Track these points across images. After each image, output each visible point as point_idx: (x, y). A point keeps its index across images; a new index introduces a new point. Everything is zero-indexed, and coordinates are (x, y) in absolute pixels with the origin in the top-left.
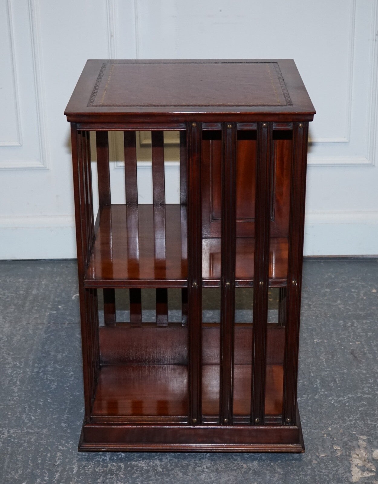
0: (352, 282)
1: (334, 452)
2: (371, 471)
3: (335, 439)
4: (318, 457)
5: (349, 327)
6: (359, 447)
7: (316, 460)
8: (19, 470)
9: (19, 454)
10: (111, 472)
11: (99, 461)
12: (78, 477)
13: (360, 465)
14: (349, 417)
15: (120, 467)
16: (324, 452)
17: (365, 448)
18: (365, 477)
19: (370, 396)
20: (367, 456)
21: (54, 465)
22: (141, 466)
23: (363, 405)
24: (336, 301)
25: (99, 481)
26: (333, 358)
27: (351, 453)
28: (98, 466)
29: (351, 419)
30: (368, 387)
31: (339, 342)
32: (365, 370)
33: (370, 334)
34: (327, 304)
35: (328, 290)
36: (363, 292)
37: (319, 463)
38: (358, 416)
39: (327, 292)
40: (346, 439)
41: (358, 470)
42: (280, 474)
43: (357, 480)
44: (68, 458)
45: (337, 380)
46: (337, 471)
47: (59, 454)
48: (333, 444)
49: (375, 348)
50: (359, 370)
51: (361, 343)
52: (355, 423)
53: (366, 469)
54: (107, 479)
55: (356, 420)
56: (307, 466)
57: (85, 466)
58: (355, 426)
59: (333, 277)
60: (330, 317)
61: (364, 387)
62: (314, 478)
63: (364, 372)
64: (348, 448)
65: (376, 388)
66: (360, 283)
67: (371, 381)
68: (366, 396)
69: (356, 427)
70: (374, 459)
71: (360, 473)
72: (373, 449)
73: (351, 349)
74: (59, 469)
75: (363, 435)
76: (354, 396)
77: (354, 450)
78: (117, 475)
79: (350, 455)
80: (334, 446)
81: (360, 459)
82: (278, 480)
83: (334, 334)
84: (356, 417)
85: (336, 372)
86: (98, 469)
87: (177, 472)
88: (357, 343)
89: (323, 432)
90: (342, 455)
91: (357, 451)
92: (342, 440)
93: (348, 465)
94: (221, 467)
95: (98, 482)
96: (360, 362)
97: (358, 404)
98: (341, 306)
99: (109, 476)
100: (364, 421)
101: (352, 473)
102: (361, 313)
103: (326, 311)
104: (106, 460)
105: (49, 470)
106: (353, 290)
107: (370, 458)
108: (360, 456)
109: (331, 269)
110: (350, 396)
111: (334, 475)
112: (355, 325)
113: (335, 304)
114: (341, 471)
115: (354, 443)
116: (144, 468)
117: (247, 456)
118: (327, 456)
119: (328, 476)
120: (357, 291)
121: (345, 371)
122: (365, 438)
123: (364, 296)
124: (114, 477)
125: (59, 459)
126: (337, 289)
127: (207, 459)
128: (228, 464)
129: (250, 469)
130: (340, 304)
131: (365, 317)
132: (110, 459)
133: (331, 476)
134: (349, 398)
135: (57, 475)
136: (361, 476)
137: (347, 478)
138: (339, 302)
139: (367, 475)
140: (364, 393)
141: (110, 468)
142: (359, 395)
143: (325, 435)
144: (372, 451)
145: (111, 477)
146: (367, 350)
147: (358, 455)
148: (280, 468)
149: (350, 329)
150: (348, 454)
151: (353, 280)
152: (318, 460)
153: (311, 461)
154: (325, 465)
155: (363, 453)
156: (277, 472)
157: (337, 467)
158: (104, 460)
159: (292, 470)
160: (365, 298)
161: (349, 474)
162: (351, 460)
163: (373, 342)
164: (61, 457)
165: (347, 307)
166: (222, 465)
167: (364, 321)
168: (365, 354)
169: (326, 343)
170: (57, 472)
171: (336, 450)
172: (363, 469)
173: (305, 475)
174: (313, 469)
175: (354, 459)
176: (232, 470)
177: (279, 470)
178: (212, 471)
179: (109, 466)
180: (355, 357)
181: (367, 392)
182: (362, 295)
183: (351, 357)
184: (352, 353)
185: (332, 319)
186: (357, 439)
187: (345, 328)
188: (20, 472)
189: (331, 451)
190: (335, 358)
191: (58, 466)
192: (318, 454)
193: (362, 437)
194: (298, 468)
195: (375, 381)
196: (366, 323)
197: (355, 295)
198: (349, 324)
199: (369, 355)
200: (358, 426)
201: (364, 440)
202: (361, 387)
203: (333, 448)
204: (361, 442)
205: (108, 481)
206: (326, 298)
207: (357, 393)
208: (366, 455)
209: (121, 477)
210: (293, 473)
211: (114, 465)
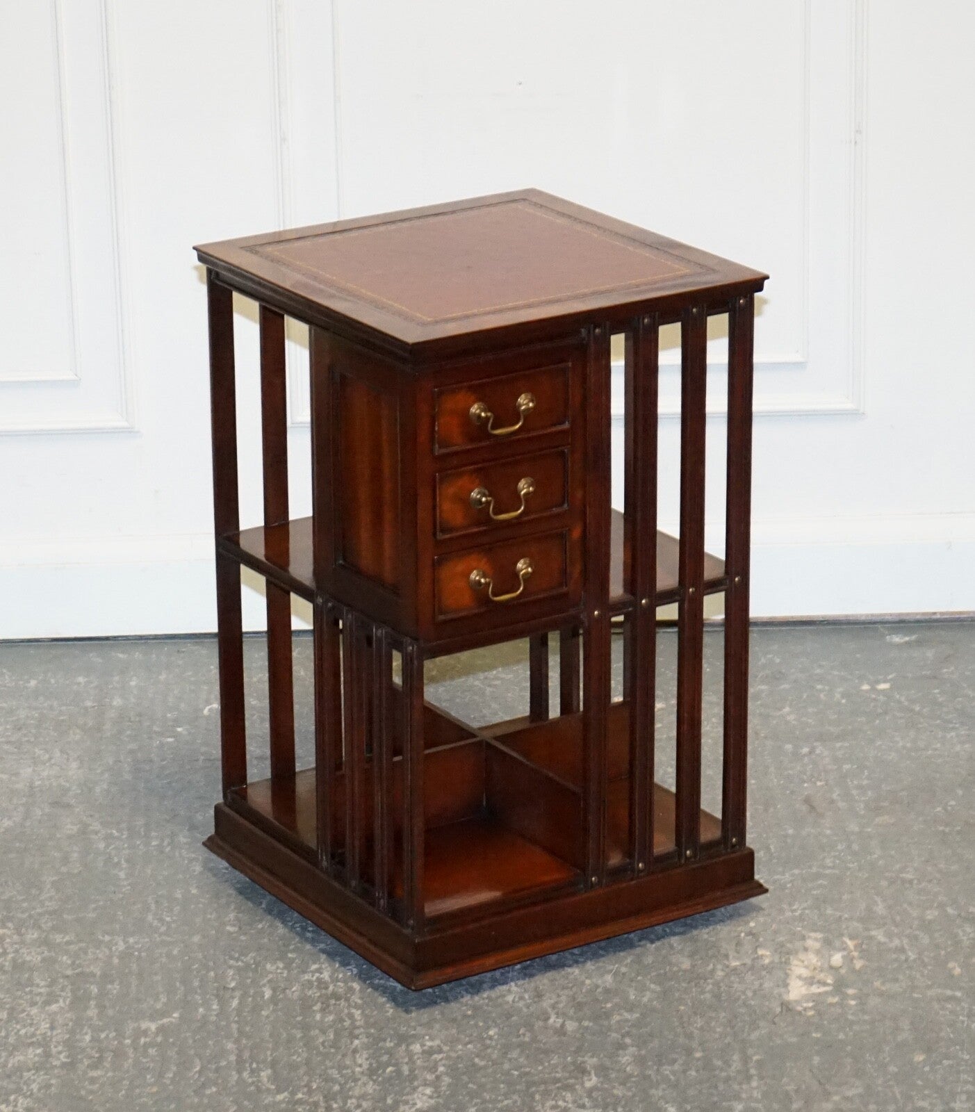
0: (818, 671)
1: (758, 958)
2: (825, 984)
3: (761, 939)
4: (728, 967)
5: (805, 755)
6: (806, 949)
7: (723, 970)
8: (161, 996)
9: (156, 974)
10: (336, 996)
11: (310, 982)
12: (276, 1004)
13: (805, 976)
14: (790, 904)
15: (351, 990)
16: (738, 959)
17: (818, 952)
18: (813, 994)
19: (837, 871)
20: (819, 964)
21: (225, 988)
22: (391, 986)
23: (821, 886)
24: (780, 709)
25: (315, 1008)
26: (766, 810)
27: (789, 959)
28: (309, 989)
29: (795, 907)
30: (835, 857)
31: (782, 782)
32: (831, 828)
33: (847, 767)
34: (761, 715)
35: (763, 687)
36: (841, 689)
37: (727, 975)
38: (809, 903)
39: (762, 691)
40: (781, 939)
41: (800, 983)
42: (653, 991)
43: (796, 998)
44: (250, 978)
45: (772, 847)
46: (761, 985)
47: (231, 972)
48: (756, 947)
49: (854, 792)
50: (819, 830)
51: (826, 785)
52: (801, 915)
53: (816, 980)
54: (328, 1006)
55: (805, 909)
56: (705, 980)
57: (285, 989)
58: (801, 918)
59: (778, 661)
60: (766, 737)
61: (824, 858)
62: (717, 996)
63: (828, 832)
64: (785, 953)
65: (849, 858)
66: (836, 673)
67: (839, 847)
68: (828, 872)
69: (804, 920)
70: (831, 968)
71: (803, 988)
72: (832, 952)
73: (806, 793)
74: (238, 994)
75: (815, 931)
76: (804, 872)
77: (797, 953)
78: (347, 1000)
79: (787, 962)
80: (758, 949)
81: (806, 967)
82: (650, 1000)
83: (772, 769)
84: (805, 905)
85: (771, 834)
86: (310, 992)
87: (460, 992)
88: (819, 784)
89: (739, 929)
90: (772, 962)
91: (802, 956)
92: (773, 940)
93: (782, 976)
94: (544, 985)
95: (314, 1011)
96: (821, 816)
97: (810, 885)
98: (791, 718)
99: (333, 1002)
100: (820, 910)
101: (790, 988)
102: (832, 729)
103: (758, 727)
104: (324, 978)
105: (217, 996)
106: (819, 687)
107: (826, 966)
108: (806, 963)
109: (775, 647)
110: (796, 871)
111: (755, 992)
112: (818, 751)
113: (779, 713)
114: (767, 985)
115: (798, 944)
116: (398, 989)
117: (593, 968)
118: (745, 964)
119: (744, 993)
120: (827, 688)
121: (791, 832)
122: (819, 935)
123: (843, 697)
124: (343, 1003)
125: (233, 979)
126: (786, 686)
127: (515, 973)
128: (555, 980)
129: (597, 987)
130: (788, 714)
131: (839, 738)
132: (330, 977)
133: (750, 994)
134: (793, 875)
135: (235, 1003)
136: (807, 992)
137: (780, 995)
138: (787, 709)
139: (815, 989)
140: (825, 867)
141: (334, 989)
142: (814, 870)
143: (743, 935)
144: (830, 956)
145: (338, 1003)
146: (839, 795)
147: (803, 962)
148: (654, 983)
149: (806, 760)
150: (783, 960)
151: (820, 666)
152: (727, 970)
153: (713, 971)
154: (739, 978)
155: (813, 959)
156: (649, 989)
157: (761, 979)
158: (319, 980)
159: (676, 985)
160: (844, 701)
161: (782, 990)
162: (790, 969)
163: (852, 781)
164: (237, 977)
165: (804, 719)
166: (545, 981)
167: (838, 745)
168: (832, 802)
169: (754, 784)
170: (233, 998)
171: (762, 956)
172: (810, 981)
173: (703, 992)
174: (717, 984)
175: (793, 968)
176: (563, 988)
177: (652, 986)
178: (526, 991)
179: (331, 988)
180: (811, 806)
181: (830, 865)
182: (838, 696)
183: (804, 808)
184: (807, 801)
185: (769, 743)
186: (803, 938)
187: (796, 756)
188: (163, 999)
189: (752, 957)
190: (772, 810)
191: (233, 989)
192: (727, 963)
193: (813, 935)
194: (689, 983)
195: (849, 847)
196: (840, 748)
197: (822, 696)
198: (805, 750)
199: (841, 804)
200: (807, 919)
201: (816, 939)
202: (821, 857)
203: (756, 953)
204: (809, 943)
205: (332, 1008)
206: (759, 702)
207: (810, 867)
208: (817, 961)
209: (356, 1003)
210: (678, 990)
211: (339, 986)
